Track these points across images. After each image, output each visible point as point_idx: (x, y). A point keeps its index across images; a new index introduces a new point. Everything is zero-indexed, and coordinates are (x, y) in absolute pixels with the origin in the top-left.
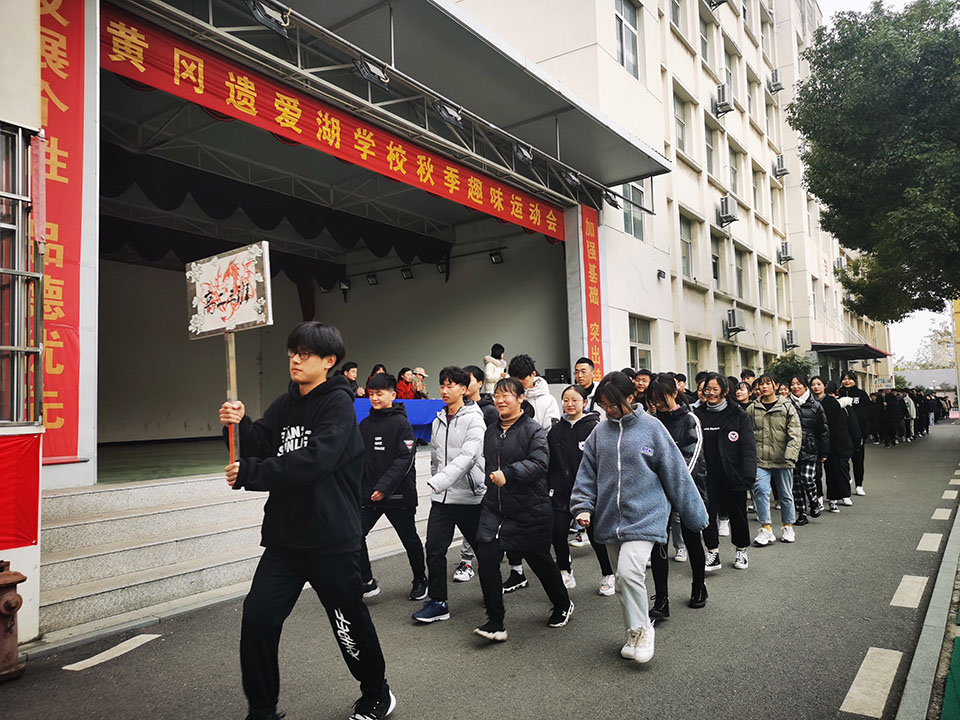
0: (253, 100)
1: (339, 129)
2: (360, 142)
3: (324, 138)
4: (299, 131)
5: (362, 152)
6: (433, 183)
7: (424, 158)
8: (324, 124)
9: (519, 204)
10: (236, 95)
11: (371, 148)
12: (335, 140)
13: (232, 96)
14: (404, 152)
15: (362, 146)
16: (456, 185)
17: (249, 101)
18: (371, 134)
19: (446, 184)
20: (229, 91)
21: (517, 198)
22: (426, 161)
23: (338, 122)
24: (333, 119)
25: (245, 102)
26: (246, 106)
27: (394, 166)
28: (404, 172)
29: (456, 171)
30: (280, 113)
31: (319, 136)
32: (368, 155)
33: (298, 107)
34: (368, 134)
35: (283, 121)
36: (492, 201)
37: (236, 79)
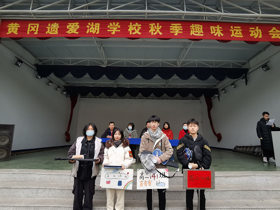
0: (57, 29)
1: (98, 26)
2: (111, 28)
3: (91, 32)
4: (77, 33)
5: (112, 32)
6: (161, 34)
7: (154, 24)
8: (91, 27)
9: (237, 30)
10: (50, 30)
11: (118, 29)
12: (97, 31)
13: (49, 30)
14: (140, 25)
15: (112, 29)
16: (180, 31)
17: (55, 30)
18: (118, 23)
19: (171, 32)
20: (47, 30)
21: (235, 27)
22: (156, 25)
23: (99, 24)
24: (96, 24)
25: (54, 30)
26: (54, 32)
27: (132, 32)
28: (140, 33)
29: (180, 24)
30: (68, 30)
31: (88, 32)
32: (115, 32)
33: (78, 25)
34: (116, 24)
35: (71, 32)
36: (212, 33)
37: (51, 25)
